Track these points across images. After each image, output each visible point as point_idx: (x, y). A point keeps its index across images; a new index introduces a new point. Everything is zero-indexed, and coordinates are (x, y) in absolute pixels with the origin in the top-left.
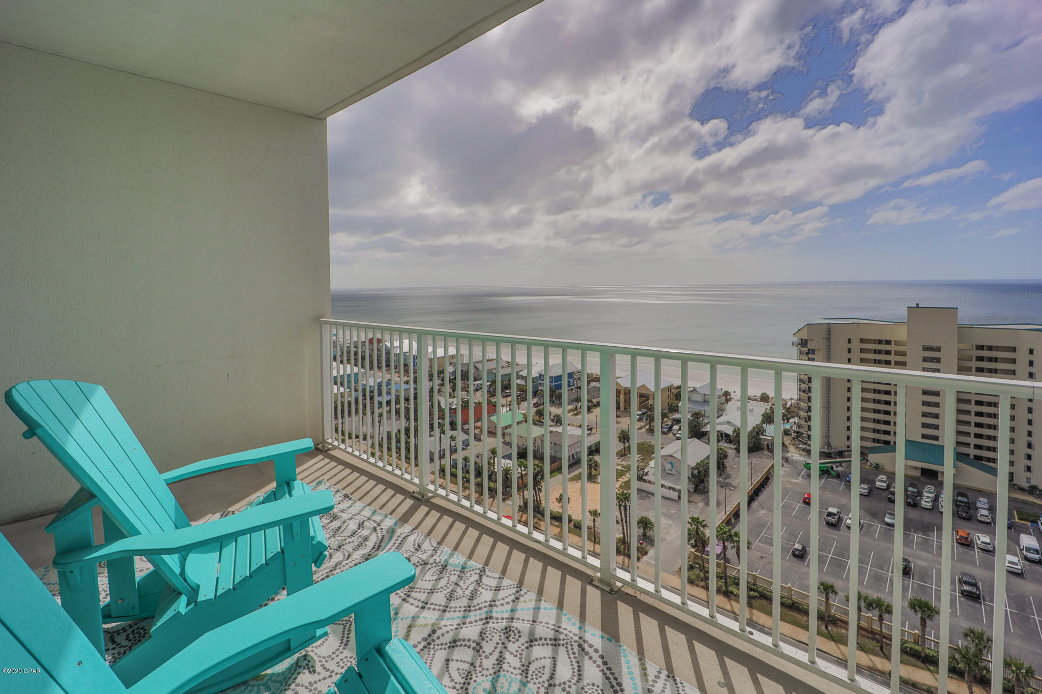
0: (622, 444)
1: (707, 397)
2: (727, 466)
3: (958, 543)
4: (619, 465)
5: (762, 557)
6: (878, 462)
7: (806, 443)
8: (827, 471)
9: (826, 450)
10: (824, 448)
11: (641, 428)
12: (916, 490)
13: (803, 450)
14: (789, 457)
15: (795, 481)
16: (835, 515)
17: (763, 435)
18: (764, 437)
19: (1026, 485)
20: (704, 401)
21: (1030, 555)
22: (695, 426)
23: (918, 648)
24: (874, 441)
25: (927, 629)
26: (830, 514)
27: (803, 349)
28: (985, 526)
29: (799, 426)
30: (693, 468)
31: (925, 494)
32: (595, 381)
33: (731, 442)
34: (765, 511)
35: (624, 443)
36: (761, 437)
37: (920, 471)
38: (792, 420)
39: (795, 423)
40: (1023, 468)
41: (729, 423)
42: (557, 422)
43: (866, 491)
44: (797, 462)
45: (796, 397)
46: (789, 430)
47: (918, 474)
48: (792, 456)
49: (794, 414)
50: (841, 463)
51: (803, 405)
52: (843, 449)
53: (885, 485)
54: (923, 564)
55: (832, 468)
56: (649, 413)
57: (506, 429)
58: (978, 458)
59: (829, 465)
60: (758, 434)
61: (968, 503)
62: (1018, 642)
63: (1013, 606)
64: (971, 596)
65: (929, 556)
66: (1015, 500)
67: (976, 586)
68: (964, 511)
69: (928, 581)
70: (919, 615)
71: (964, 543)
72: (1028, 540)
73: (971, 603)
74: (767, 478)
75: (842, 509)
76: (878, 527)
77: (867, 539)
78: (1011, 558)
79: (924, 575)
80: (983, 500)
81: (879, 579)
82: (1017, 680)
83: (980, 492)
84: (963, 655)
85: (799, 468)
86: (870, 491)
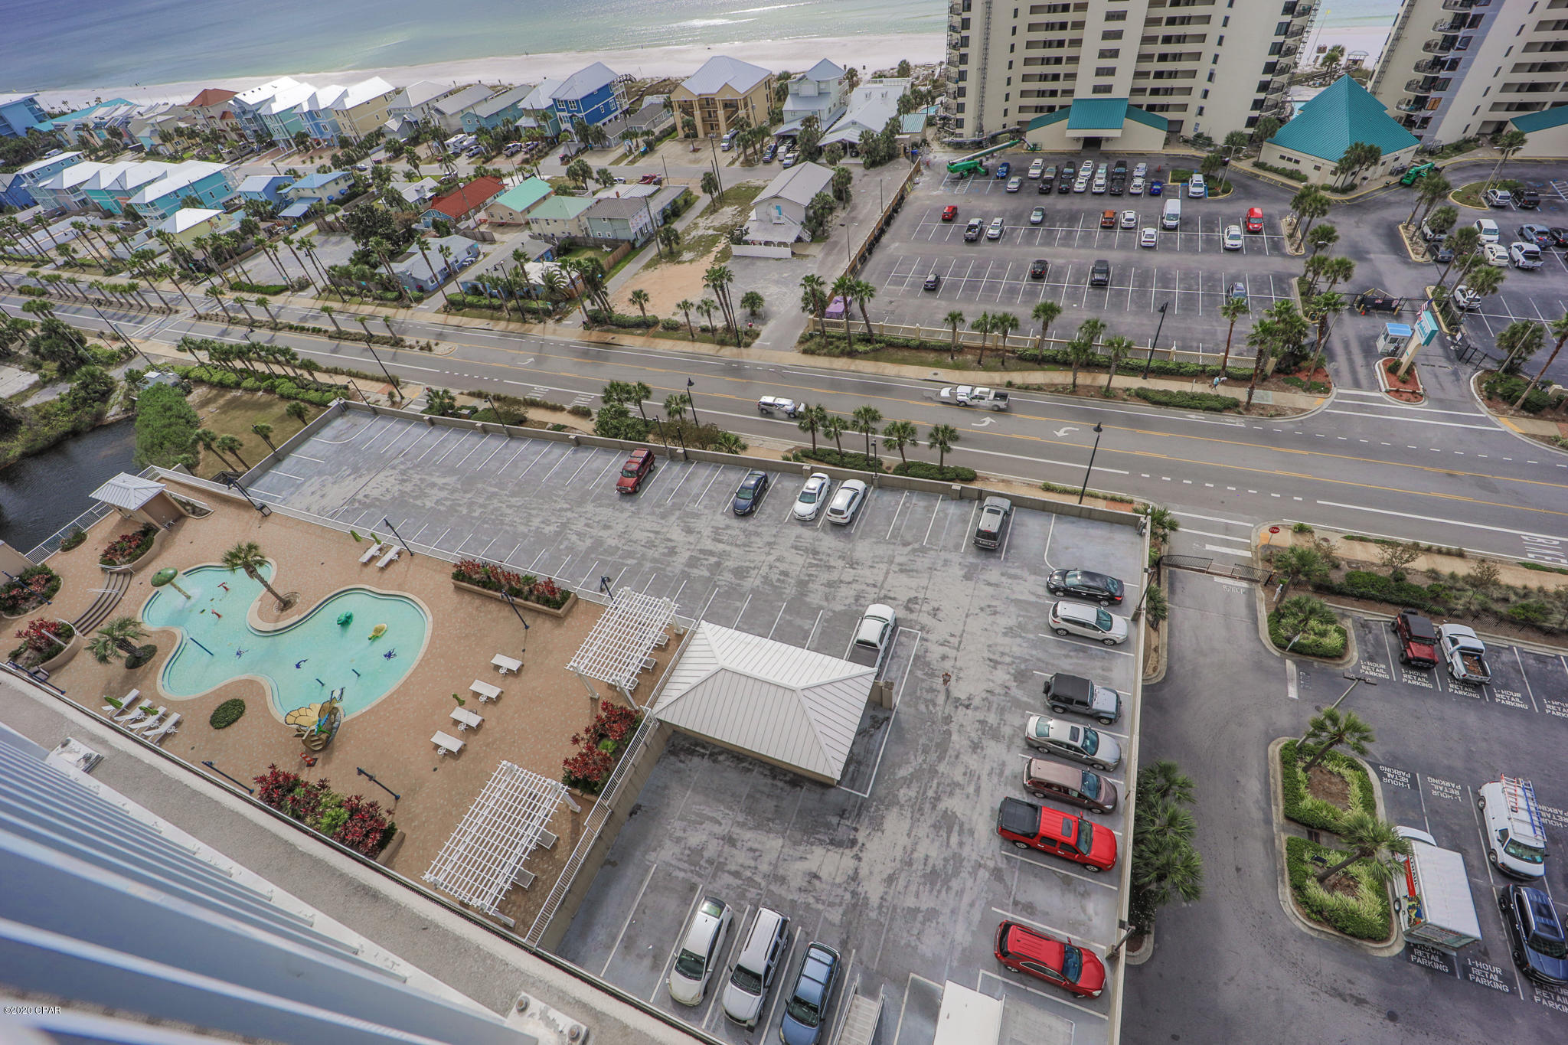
0: (709, 195)
1: (822, 86)
2: (852, 193)
3: (1102, 227)
4: (709, 228)
5: (891, 302)
8: (975, 168)
9: (977, 139)
10: (975, 136)
11: (733, 163)
12: (1072, 170)
13: (949, 144)
14: (930, 160)
15: (935, 193)
16: (976, 226)
17: (899, 133)
18: (900, 136)
19: (1191, 135)
20: (819, 94)
21: (1169, 223)
22: (808, 140)
23: (1037, 352)
24: (1037, 110)
25: (1049, 330)
26: (970, 228)
28: (1134, 198)
29: (947, 109)
30: (807, 208)
31: (1082, 173)
32: (652, 94)
33: (857, 155)
34: (897, 244)
35: (711, 193)
36: (897, 136)
37: (1082, 143)
38: (938, 101)
41: (854, 123)
42: (605, 183)
43: (1016, 186)
44: (939, 165)
47: (1080, 147)
48: (935, 157)
50: (991, 153)
51: (954, 74)
52: (998, 133)
53: (1039, 171)
54: (1060, 261)
55: (981, 163)
56: (741, 133)
57: (529, 212)
58: (1150, 108)
59: (977, 160)
60: (892, 133)
61: (1124, 174)
62: (1129, 319)
63: (1137, 284)
64: (1100, 285)
65: (1070, 250)
66: (1175, 157)
67: (1107, 272)
68: (1118, 185)
69: (1062, 280)
70: (1042, 320)
71: (1109, 225)
72: (1173, 206)
73: (1098, 291)
74: (902, 198)
75: (986, 216)
76: (1022, 230)
77: (1008, 248)
78: (1150, 231)
79: (1059, 274)
80: (1142, 165)
81: (1012, 291)
82: (1117, 355)
83: (1141, 156)
84: (1074, 348)
85: (942, 173)
86: (1021, 184)
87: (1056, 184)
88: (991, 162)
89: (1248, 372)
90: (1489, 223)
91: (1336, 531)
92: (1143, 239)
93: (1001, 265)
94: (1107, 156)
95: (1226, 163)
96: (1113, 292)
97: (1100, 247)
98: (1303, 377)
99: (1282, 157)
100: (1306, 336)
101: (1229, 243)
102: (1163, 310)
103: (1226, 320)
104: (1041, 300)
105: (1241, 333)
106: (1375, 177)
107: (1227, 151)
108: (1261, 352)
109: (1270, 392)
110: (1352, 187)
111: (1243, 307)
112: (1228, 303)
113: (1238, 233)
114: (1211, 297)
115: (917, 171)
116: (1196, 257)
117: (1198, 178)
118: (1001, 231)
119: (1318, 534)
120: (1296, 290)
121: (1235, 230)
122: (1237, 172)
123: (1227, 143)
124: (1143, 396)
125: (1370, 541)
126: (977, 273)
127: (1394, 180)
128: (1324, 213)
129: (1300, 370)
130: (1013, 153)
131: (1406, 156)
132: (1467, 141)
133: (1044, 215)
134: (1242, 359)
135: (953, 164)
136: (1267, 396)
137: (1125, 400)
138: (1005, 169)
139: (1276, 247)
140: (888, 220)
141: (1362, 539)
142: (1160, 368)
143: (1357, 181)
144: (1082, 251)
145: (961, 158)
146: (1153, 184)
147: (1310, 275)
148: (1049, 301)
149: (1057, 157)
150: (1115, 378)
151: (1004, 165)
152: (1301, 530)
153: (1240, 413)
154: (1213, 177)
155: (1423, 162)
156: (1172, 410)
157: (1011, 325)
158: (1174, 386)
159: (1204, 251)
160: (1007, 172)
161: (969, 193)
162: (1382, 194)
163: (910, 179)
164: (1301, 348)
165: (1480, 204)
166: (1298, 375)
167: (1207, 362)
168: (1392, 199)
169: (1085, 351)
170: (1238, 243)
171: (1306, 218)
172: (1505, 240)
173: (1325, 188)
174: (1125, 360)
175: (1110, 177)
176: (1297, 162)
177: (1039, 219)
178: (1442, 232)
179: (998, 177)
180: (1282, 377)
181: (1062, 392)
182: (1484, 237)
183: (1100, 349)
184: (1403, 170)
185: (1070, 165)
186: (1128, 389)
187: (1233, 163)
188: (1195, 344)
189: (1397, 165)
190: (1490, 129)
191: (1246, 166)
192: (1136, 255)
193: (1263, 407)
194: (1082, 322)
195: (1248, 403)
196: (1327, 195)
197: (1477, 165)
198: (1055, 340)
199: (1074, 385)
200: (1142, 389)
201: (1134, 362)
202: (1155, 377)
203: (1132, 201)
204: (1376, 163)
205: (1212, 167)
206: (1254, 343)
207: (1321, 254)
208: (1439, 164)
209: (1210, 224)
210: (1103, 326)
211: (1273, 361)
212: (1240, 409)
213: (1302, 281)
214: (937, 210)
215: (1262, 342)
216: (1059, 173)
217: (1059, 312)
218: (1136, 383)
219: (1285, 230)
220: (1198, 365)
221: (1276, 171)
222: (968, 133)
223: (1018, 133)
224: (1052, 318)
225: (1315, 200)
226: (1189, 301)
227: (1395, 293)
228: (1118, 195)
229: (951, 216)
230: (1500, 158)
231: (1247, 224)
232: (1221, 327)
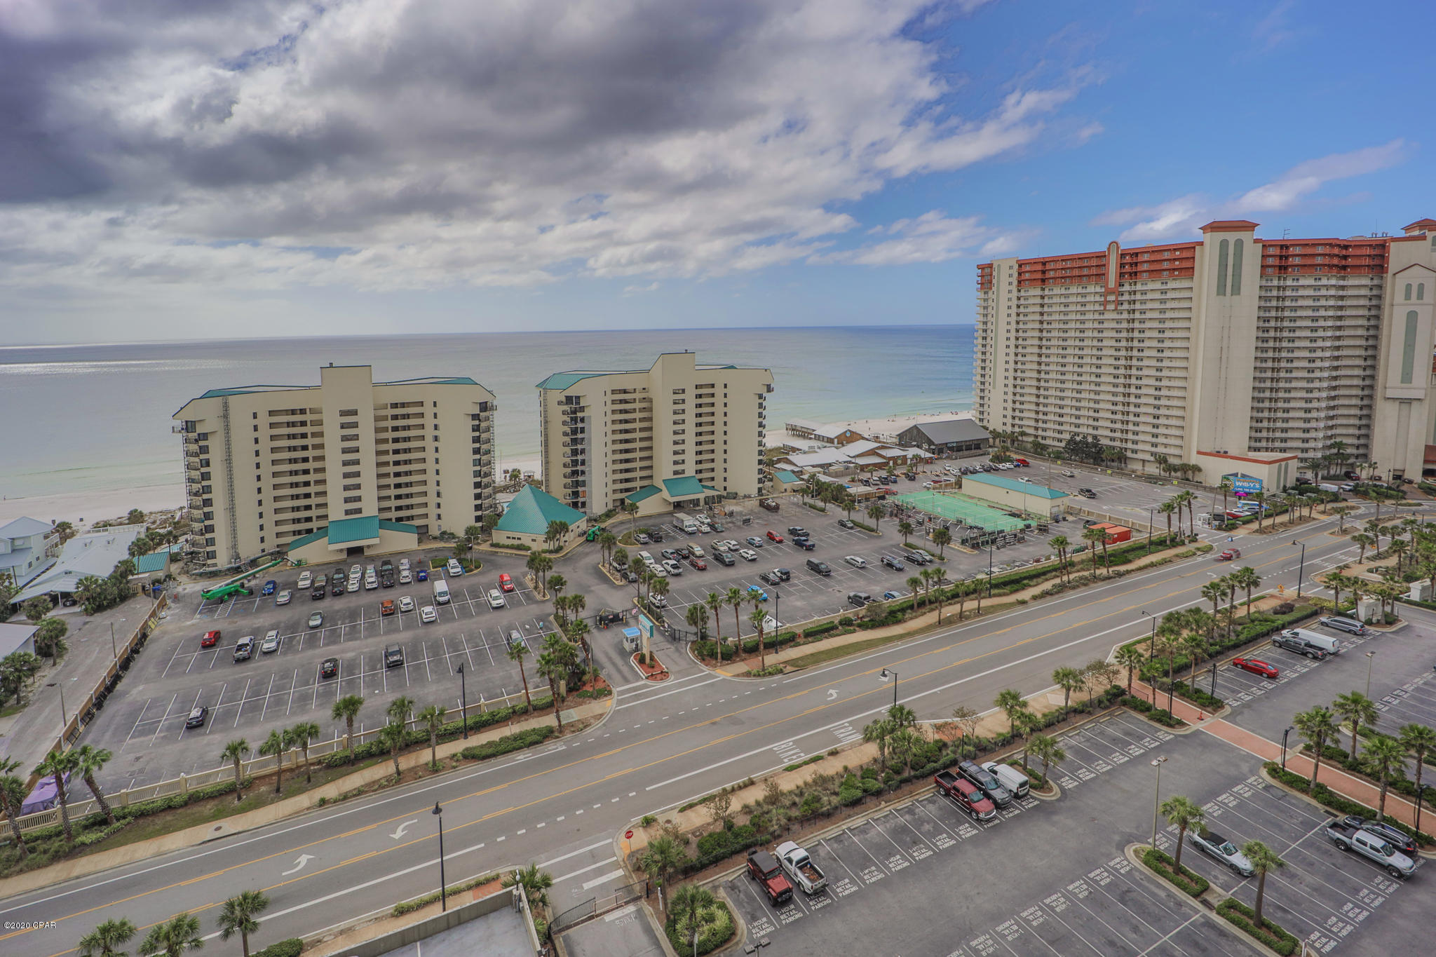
1: (18, 542)
2: (67, 644)
3: (383, 615)
5: (138, 759)
6: (299, 558)
7: (204, 565)
8: (237, 591)
9: (233, 565)
10: (231, 563)
12: (341, 575)
13: (201, 575)
14: (178, 593)
15: (188, 623)
16: (247, 645)
17: (133, 574)
18: (135, 577)
19: (437, 533)
20: (13, 550)
21: (441, 599)
24: (294, 533)
25: (355, 725)
26: (240, 648)
27: (190, 435)
28: (406, 586)
29: (194, 544)
31: (352, 576)
33: (74, 603)
34: (143, 687)
36: (131, 577)
37: (345, 552)
38: (182, 539)
39: (187, 541)
40: (435, 517)
41: (68, 572)
43: (286, 598)
44: (190, 595)
45: (185, 504)
46: (178, 554)
47: (344, 556)
48: (185, 589)
49: (185, 529)
50: (254, 575)
51: (197, 513)
52: (257, 556)
53: (308, 581)
54: (350, 655)
55: (242, 586)
58: (399, 519)
59: (238, 583)
60: (124, 575)
61: (392, 570)
62: (434, 688)
63: (430, 655)
64: (395, 666)
65: (357, 643)
66: (431, 550)
67: (400, 652)
68: (388, 579)
69: (357, 672)
70: (344, 718)
71: (389, 613)
72: (441, 586)
73: (396, 672)
74: (144, 636)
75: (257, 633)
76: (302, 636)
77: (289, 657)
78: (428, 609)
79: (351, 667)
80: (405, 561)
81: (304, 699)
82: (432, 726)
83: (402, 554)
84: (388, 734)
85: (196, 602)
86: (292, 596)
87: (329, 588)
88: (253, 583)
89: (549, 700)
90: (645, 554)
91: (672, 809)
92: (424, 616)
93: (285, 675)
94: (372, 559)
95: (471, 548)
96: (411, 669)
97: (387, 633)
98: (588, 688)
99: (508, 538)
100: (577, 656)
101: (494, 603)
102: (460, 671)
103: (515, 662)
104: (339, 698)
105: (531, 669)
106: (571, 540)
107: (469, 540)
108: (551, 680)
109: (571, 711)
110: (560, 549)
111: (523, 648)
112: (511, 648)
113: (498, 594)
114: (495, 646)
115: (163, 605)
116: (474, 620)
117: (453, 562)
118: (278, 643)
119: (661, 819)
120: (555, 624)
121: (495, 593)
122: (482, 552)
123: (467, 533)
124: (470, 756)
125: (696, 804)
126: (257, 692)
127: (583, 538)
128: (550, 568)
129: (584, 684)
130: (277, 573)
131: (583, 525)
132: (610, 511)
133: (323, 618)
134: (539, 691)
135: (208, 592)
136: (572, 714)
137: (454, 767)
138: (271, 586)
139: (529, 598)
140: (125, 664)
141: (691, 806)
142: (476, 723)
143: (562, 544)
144: (370, 640)
145: (218, 586)
146: (418, 572)
147: (560, 611)
148: (348, 696)
149: (324, 567)
150: (437, 748)
151: (268, 583)
152: (648, 822)
153: (558, 737)
154: (465, 559)
155: (593, 526)
156: (501, 759)
157: (310, 734)
158: (494, 735)
159: (478, 614)
160: (274, 588)
161: (234, 613)
162: (580, 549)
163: (153, 614)
164: (577, 666)
165: (634, 544)
166: (585, 688)
167: (514, 703)
168: (587, 550)
169: (399, 732)
170: (501, 601)
171: (541, 574)
172: (658, 561)
173: (545, 552)
174: (442, 728)
175: (380, 574)
176: (519, 539)
177: (319, 622)
178: (624, 564)
179: (265, 595)
180: (575, 693)
181: (387, 786)
182: (647, 562)
183: (415, 728)
184: (585, 533)
185: (338, 571)
186: (454, 755)
187: (475, 547)
188: (499, 691)
189: (580, 530)
190: (618, 503)
191: (485, 547)
192: (421, 631)
193: (571, 725)
194: (388, 706)
195: (560, 725)
196: (548, 556)
197: (622, 523)
198: (365, 732)
199: (399, 773)
200: (467, 749)
201: (451, 726)
202: (475, 734)
203: (404, 589)
204: (567, 531)
205: (462, 551)
206: (543, 674)
207: (560, 595)
208: (603, 526)
209: (475, 593)
210: (411, 702)
211: (563, 683)
212: (556, 734)
213: (557, 617)
214: (196, 637)
215: (549, 672)
216: (329, 580)
217: (361, 703)
218: (458, 746)
219: (531, 585)
220: (508, 708)
221: (508, 547)
222: (222, 560)
223: (279, 554)
224: (355, 711)
225: (541, 561)
226: (480, 656)
227: (618, 609)
228: (391, 586)
229: (212, 642)
230: (631, 517)
231: (502, 587)
232: (513, 669)
